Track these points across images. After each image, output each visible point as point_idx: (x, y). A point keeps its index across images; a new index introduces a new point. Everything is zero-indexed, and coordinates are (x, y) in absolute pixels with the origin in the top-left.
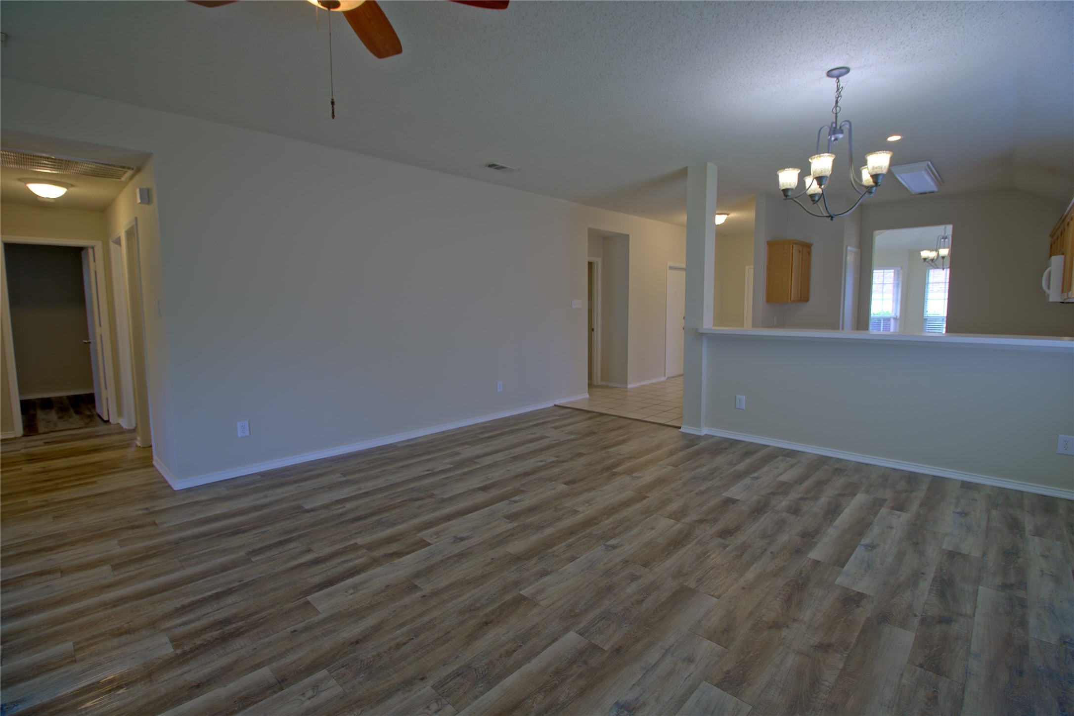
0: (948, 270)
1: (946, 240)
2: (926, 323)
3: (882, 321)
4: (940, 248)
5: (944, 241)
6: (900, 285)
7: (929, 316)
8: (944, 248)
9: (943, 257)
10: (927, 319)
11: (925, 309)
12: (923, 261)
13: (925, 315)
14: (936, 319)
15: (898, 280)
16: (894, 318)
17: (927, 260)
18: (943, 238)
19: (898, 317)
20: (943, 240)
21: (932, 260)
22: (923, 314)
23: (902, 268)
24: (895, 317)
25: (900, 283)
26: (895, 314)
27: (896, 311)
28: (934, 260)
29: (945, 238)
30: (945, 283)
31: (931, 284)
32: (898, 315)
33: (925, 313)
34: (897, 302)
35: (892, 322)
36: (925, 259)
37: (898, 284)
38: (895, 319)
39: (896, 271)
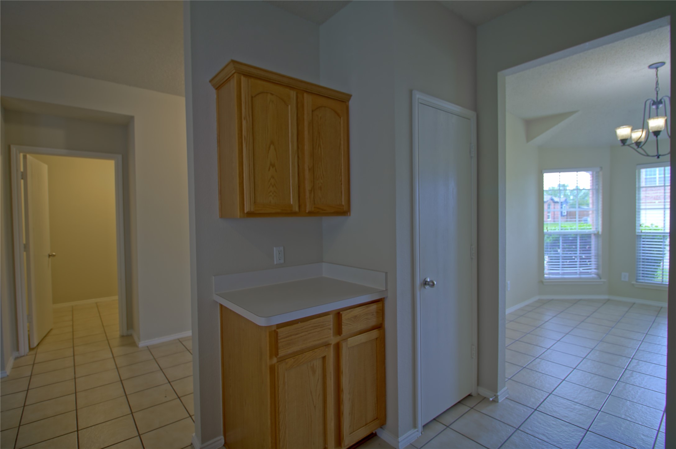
0: (668, 169)
1: (661, 106)
2: (640, 241)
3: (578, 239)
4: (650, 118)
5: (657, 108)
6: (601, 191)
7: (643, 231)
8: (657, 116)
9: (657, 133)
10: (641, 235)
11: (637, 222)
12: (620, 144)
13: (637, 231)
14: (653, 236)
15: (597, 185)
16: (595, 234)
17: (628, 143)
18: (654, 103)
19: (600, 233)
20: (654, 107)
21: (638, 143)
22: (635, 229)
23: (601, 168)
24: (596, 232)
25: (601, 188)
26: (596, 228)
27: (597, 225)
28: (642, 144)
29: (657, 103)
30: (665, 186)
31: (644, 189)
32: (600, 230)
33: (637, 228)
34: (597, 214)
35: (593, 241)
36: (624, 141)
37: (597, 191)
38: (597, 235)
39: (594, 173)
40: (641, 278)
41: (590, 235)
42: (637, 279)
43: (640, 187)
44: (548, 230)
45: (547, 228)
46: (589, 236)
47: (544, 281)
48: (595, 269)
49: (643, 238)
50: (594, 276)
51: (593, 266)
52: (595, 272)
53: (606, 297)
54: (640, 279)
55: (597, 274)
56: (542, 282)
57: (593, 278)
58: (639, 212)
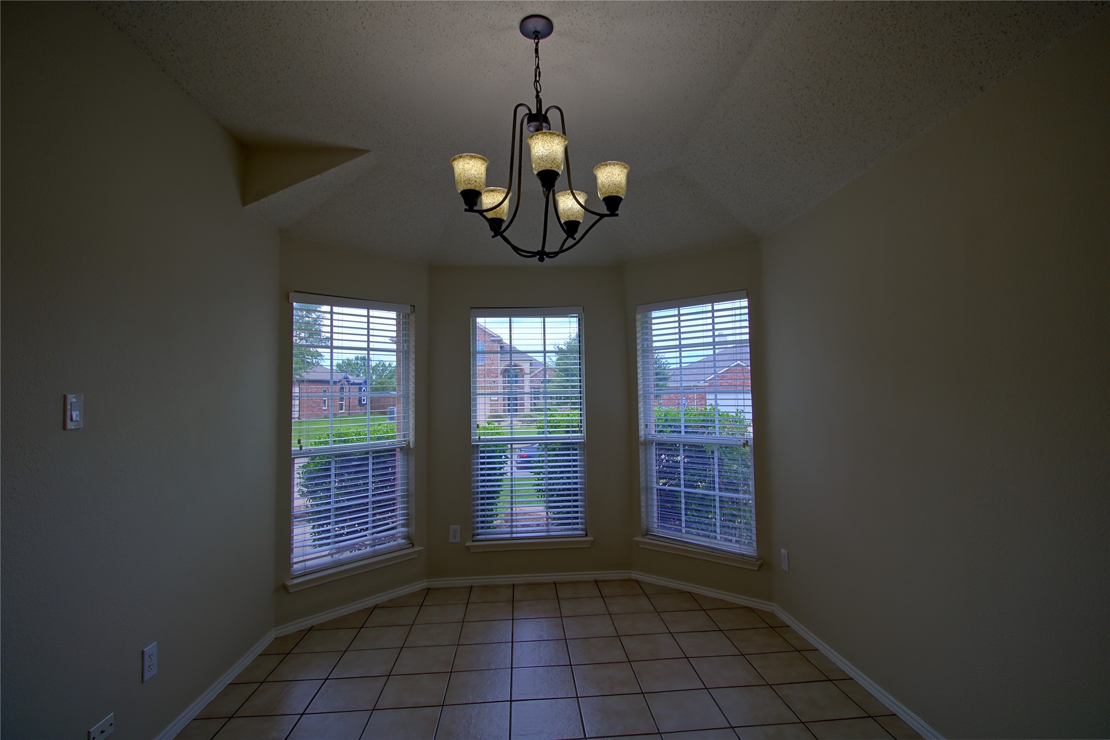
2: (477, 458)
3: (371, 461)
6: (412, 356)
7: (482, 437)
10: (478, 447)
11: (472, 420)
13: (472, 438)
14: (496, 446)
16: (401, 448)
19: (412, 445)
22: (469, 434)
23: (413, 307)
24: (404, 444)
26: (404, 437)
27: (406, 429)
30: (511, 352)
31: (482, 356)
32: (412, 439)
33: (472, 432)
34: (407, 403)
35: (399, 463)
38: (406, 450)
39: (403, 315)
40: (480, 531)
41: (394, 450)
42: (474, 535)
43: (476, 352)
44: (301, 447)
45: (299, 442)
46: (391, 452)
47: (290, 583)
48: (403, 525)
49: (483, 452)
50: (401, 541)
51: (400, 520)
52: (404, 532)
53: (423, 584)
54: (478, 535)
55: (407, 537)
56: (285, 588)
57: (400, 548)
58: (475, 400)
